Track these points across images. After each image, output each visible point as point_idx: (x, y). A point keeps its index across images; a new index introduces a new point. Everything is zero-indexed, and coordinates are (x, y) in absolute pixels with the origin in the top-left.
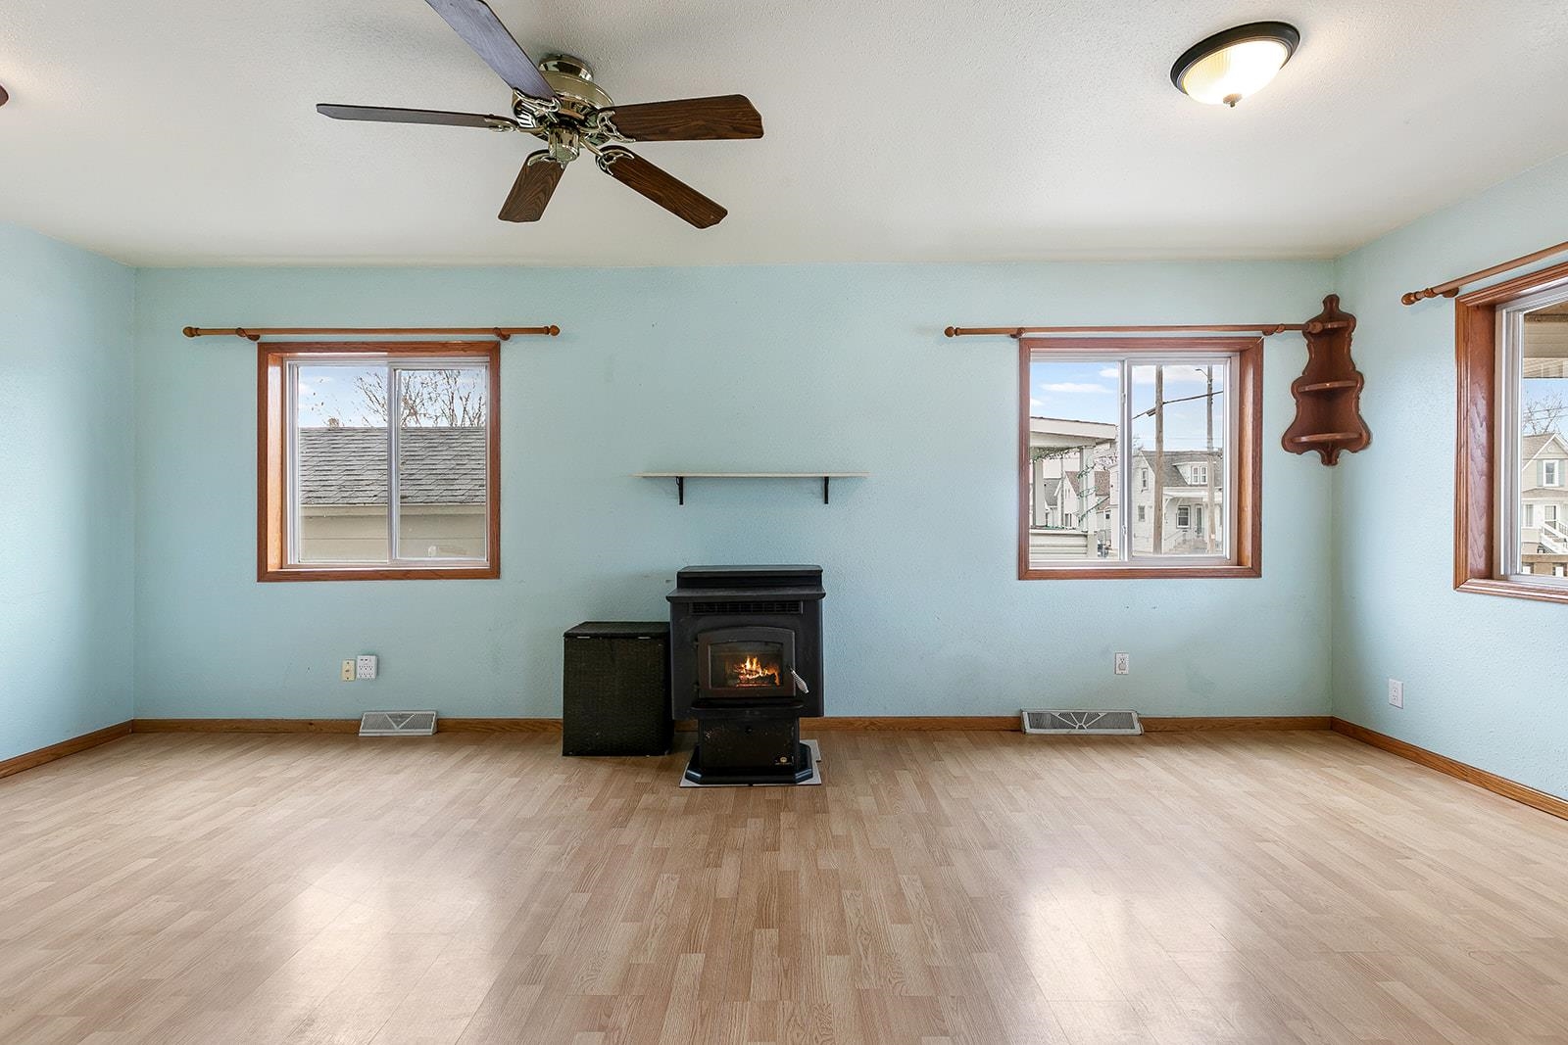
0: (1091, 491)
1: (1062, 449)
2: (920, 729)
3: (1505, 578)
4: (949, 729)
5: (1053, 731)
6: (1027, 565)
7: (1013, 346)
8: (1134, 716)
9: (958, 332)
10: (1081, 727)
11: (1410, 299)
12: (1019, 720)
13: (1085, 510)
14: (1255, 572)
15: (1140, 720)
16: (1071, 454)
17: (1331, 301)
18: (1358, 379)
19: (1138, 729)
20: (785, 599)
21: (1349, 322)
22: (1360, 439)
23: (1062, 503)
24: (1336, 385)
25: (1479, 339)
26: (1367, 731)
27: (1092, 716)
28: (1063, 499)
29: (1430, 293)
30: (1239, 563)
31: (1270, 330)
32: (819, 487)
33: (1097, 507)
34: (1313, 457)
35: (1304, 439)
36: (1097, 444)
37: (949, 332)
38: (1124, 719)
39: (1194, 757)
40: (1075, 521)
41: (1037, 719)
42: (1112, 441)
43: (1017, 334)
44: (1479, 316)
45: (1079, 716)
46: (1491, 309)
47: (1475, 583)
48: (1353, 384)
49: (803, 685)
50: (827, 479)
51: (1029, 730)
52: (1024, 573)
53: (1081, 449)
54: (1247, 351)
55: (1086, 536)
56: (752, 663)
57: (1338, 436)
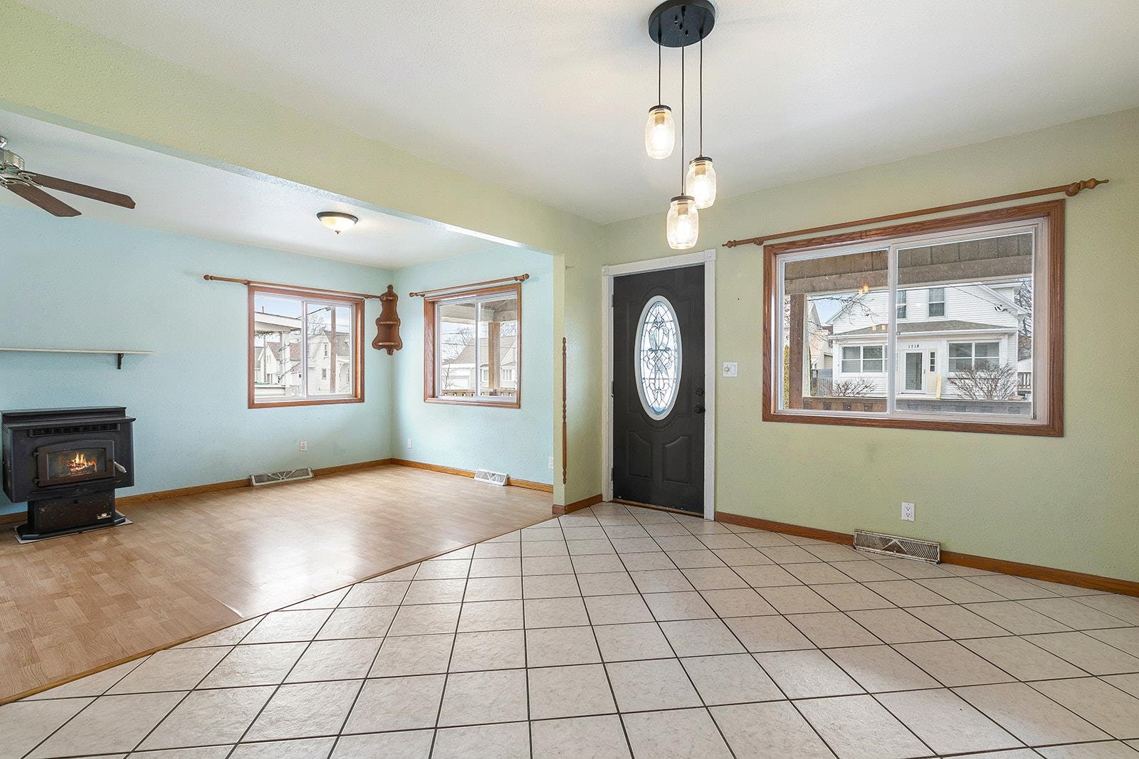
0: (288, 360)
1: (268, 333)
2: (188, 495)
3: (437, 397)
4: (207, 491)
5: (268, 483)
6: (253, 401)
7: (245, 289)
8: (309, 469)
9: (211, 278)
10: (283, 479)
11: (411, 295)
12: (249, 480)
13: (284, 372)
14: (362, 400)
15: (312, 471)
16: (274, 335)
17: (390, 287)
18: (398, 321)
19: (311, 475)
20: (107, 423)
21: (395, 297)
22: (399, 346)
23: (265, 366)
24: (392, 323)
25: (430, 313)
26: (402, 461)
27: (288, 473)
28: (265, 363)
29: (416, 294)
30: (356, 396)
31: (368, 297)
32: (114, 360)
33: (293, 369)
34: (384, 351)
35: (380, 344)
36: (291, 330)
37: (206, 277)
38: (305, 472)
39: (337, 480)
40: (275, 380)
41: (260, 478)
42: (299, 329)
43: (248, 283)
44: (430, 305)
45: (282, 473)
46: (433, 303)
47: (430, 399)
48: (396, 323)
49: (123, 469)
50: (120, 356)
51: (254, 484)
52: (251, 405)
53: (280, 333)
54: (358, 303)
55: (284, 388)
56: (80, 459)
57: (392, 344)
